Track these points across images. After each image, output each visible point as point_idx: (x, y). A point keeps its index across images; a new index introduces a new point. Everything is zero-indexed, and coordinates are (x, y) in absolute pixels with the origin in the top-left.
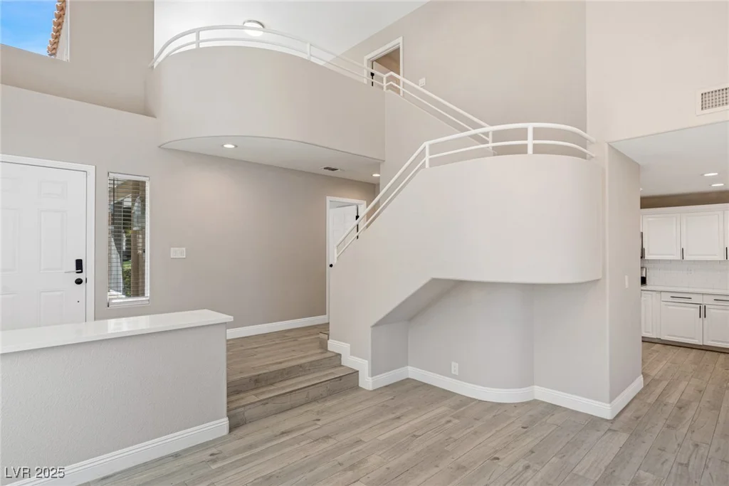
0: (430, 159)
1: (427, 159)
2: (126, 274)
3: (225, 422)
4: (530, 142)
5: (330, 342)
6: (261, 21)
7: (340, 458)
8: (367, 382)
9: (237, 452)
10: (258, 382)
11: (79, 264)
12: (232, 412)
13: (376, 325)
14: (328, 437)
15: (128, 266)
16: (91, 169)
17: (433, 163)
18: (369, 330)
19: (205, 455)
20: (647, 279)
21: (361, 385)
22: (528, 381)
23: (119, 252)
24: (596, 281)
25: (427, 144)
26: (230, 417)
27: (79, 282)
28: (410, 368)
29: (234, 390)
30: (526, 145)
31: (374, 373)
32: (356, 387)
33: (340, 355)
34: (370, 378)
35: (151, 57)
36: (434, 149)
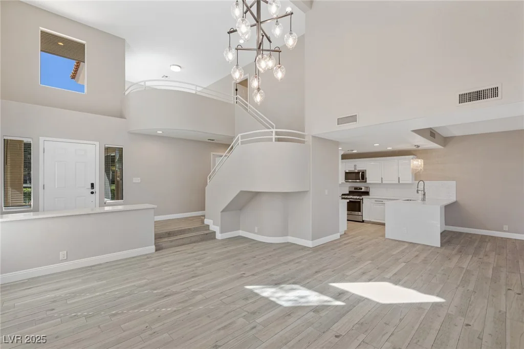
0: (241, 142)
1: (240, 140)
2: (112, 191)
3: (153, 247)
4: (274, 137)
5: (205, 220)
6: (179, 65)
7: (196, 258)
8: (219, 236)
9: (157, 256)
10: (169, 234)
11: (92, 185)
12: (157, 244)
13: (222, 212)
14: (194, 253)
15: (114, 187)
16: (97, 143)
17: (242, 143)
18: (220, 213)
19: (145, 257)
20: (370, 193)
21: (217, 237)
22: (285, 234)
23: (109, 180)
24: (307, 192)
25: (239, 135)
26: (156, 246)
27: (92, 193)
28: (240, 231)
29: (158, 237)
30: (272, 138)
31: (222, 232)
32: (215, 238)
33: (209, 225)
34: (220, 235)
35: (124, 90)
36: (242, 137)
